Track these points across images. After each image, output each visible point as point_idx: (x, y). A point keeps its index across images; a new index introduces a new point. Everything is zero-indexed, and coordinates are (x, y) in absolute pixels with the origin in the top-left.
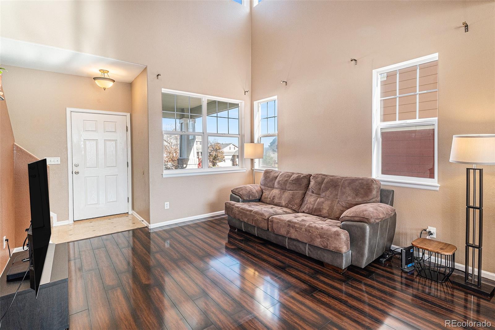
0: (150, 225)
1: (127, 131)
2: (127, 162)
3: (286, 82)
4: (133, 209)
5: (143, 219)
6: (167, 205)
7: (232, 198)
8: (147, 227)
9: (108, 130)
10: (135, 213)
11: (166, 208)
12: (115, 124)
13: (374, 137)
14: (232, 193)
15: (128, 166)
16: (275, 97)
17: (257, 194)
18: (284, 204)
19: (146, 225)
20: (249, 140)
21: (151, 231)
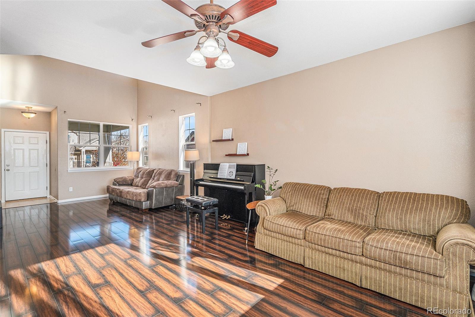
0: (58, 201)
1: (47, 143)
2: (47, 164)
3: (151, 116)
4: (50, 194)
5: (55, 199)
6: (71, 189)
7: (114, 184)
8: (57, 202)
9: (32, 143)
10: (52, 197)
11: (70, 191)
12: (38, 139)
13: (181, 149)
14: (114, 181)
15: (47, 166)
16: (147, 124)
17: (129, 182)
18: (140, 185)
19: (56, 202)
20: (136, 149)
21: (59, 204)
